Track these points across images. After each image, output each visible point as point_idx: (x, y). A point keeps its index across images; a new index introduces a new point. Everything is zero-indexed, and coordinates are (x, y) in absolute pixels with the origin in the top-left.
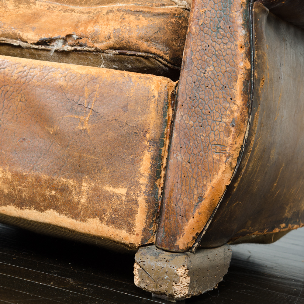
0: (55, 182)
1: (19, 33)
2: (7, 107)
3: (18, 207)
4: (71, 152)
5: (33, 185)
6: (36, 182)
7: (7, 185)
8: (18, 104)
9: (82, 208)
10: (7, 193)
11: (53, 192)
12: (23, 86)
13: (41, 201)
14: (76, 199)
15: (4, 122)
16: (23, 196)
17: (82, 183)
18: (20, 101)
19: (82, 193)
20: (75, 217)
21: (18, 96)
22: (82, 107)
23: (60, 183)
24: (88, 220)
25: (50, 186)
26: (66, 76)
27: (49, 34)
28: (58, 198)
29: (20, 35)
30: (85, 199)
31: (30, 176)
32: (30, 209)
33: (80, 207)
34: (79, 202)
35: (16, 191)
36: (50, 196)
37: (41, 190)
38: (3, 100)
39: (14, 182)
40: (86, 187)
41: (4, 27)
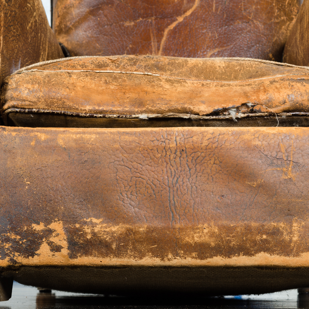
0: (266, 227)
1: (190, 107)
2: (200, 170)
3: (226, 256)
4: (279, 199)
5: (242, 234)
6: (245, 231)
7: (214, 238)
8: (212, 167)
9: (294, 246)
10: (214, 245)
11: (264, 237)
12: (215, 150)
13: (251, 247)
14: (288, 238)
15: (200, 184)
16: (232, 245)
17: (292, 224)
18: (214, 164)
19: (293, 232)
20: (288, 254)
21: (211, 160)
22: (281, 160)
23: (271, 228)
24: (302, 254)
25: (260, 231)
26: (258, 137)
27: (223, 105)
28: (270, 241)
29: (191, 109)
30: (298, 237)
31: (238, 227)
32: (239, 255)
33: (292, 245)
34: (291, 241)
35: (225, 242)
36: (261, 240)
37: (251, 237)
38: (195, 165)
39: (222, 234)
40: (297, 226)
41: (171, 103)
